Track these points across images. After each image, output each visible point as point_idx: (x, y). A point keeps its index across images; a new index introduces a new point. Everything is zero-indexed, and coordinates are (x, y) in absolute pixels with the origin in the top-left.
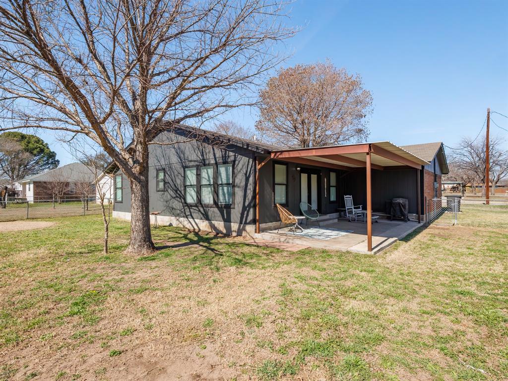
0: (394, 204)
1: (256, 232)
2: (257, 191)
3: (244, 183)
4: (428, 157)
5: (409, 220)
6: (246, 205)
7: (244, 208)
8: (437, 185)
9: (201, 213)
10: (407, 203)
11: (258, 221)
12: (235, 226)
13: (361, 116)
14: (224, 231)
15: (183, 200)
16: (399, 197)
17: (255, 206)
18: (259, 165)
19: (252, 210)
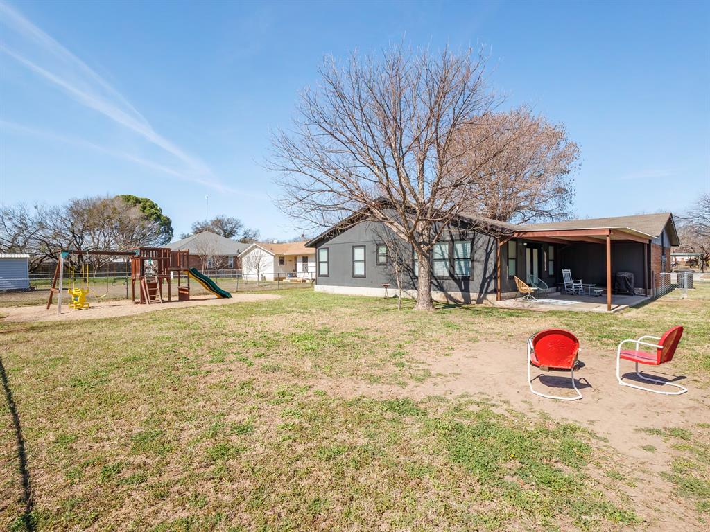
0: (620, 277)
1: (497, 300)
2: (499, 265)
3: (485, 258)
4: (654, 230)
5: (635, 294)
6: (487, 277)
7: (484, 280)
8: (665, 259)
9: (435, 285)
10: (633, 277)
11: (499, 291)
12: (474, 296)
13: (563, 172)
14: (463, 301)
15: (411, 274)
16: (624, 271)
17: (496, 279)
18: (501, 242)
19: (493, 281)
